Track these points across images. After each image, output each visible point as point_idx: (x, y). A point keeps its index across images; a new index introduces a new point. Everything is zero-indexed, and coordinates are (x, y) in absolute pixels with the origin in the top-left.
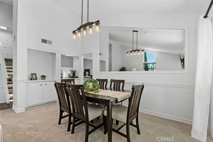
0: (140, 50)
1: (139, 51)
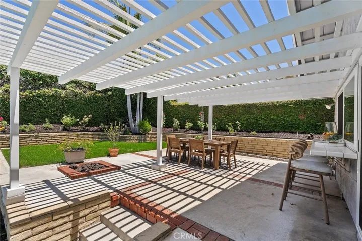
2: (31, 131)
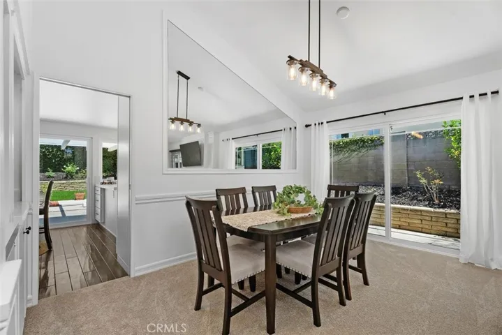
0: (193, 122)
1: (191, 123)
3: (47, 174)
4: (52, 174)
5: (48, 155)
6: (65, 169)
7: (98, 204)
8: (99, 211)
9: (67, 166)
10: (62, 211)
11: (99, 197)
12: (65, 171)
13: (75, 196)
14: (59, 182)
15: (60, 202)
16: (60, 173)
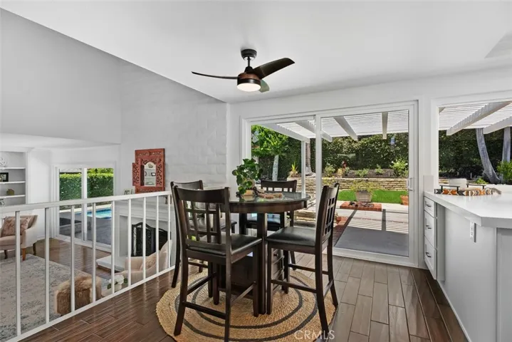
2: (365, 176)
3: (376, 170)
4: (380, 171)
5: (377, 150)
6: (393, 165)
7: (431, 235)
8: (431, 248)
9: (395, 161)
10: (384, 221)
11: (431, 221)
12: (393, 167)
13: (401, 199)
14: (387, 179)
15: (384, 206)
16: (388, 170)
